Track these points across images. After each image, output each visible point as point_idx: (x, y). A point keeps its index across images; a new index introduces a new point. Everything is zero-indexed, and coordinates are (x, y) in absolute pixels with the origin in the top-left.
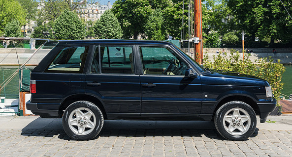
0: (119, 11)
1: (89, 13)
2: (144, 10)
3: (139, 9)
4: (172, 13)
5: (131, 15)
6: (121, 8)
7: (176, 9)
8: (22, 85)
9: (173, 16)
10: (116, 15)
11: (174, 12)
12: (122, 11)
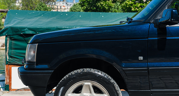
0: (85, 5)
1: (57, 9)
2: (106, 4)
3: (102, 3)
4: (130, 6)
5: (95, 8)
6: (86, 3)
7: (133, 3)
8: (8, 58)
9: (131, 8)
10: (82, 8)
11: (131, 5)
12: (88, 5)
